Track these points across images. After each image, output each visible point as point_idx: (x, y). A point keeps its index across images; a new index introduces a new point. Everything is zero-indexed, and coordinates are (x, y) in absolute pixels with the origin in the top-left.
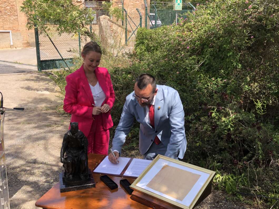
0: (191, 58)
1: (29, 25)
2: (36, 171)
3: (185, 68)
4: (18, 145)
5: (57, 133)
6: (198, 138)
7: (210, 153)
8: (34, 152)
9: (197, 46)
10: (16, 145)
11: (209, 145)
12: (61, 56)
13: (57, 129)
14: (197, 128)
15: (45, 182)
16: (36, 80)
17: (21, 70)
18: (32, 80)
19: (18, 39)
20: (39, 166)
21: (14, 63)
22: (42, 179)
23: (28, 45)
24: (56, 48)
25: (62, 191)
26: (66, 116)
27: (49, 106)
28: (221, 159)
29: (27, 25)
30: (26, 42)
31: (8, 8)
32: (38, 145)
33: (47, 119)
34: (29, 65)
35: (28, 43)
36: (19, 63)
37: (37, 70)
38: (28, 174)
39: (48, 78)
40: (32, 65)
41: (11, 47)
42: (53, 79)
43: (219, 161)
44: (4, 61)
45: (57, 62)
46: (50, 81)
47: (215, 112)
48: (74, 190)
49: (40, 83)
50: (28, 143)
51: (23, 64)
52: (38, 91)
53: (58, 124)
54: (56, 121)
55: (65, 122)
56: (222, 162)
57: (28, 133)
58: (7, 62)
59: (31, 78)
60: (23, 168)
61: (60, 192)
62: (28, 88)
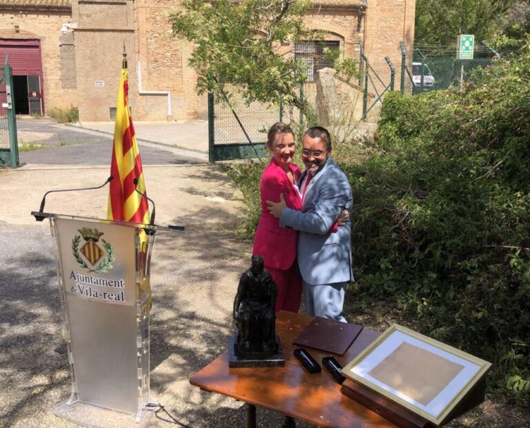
0: (478, 152)
1: (200, 88)
2: (193, 332)
3: (467, 170)
4: (168, 286)
5: (232, 271)
6: (481, 304)
7: (502, 333)
8: (193, 300)
9: (491, 131)
10: (165, 285)
11: (502, 318)
12: (248, 138)
13: (233, 264)
14: (480, 285)
15: (206, 352)
16: (205, 178)
17: (182, 159)
18: (199, 177)
19: (181, 107)
20: (199, 324)
21: (172, 146)
22: (202, 348)
23: (196, 116)
24: (241, 125)
25: (232, 365)
26: (248, 243)
27: (222, 222)
28: (525, 346)
29: (197, 87)
30: (193, 111)
31: (168, 54)
32: (199, 288)
33: (218, 245)
34: (195, 150)
35: (196, 113)
36: (180, 148)
37: (208, 160)
38: (180, 336)
39: (225, 174)
40: (200, 152)
41: (168, 118)
42: (232, 177)
43: (521, 350)
44: (156, 143)
45: (241, 147)
46: (226, 179)
47: (517, 258)
48: (250, 367)
49: (211, 183)
50: (184, 284)
51: (185, 149)
52: (206, 196)
53: (236, 256)
54: (233, 250)
55: (246, 254)
56: (526, 354)
57: (186, 267)
58: (161, 144)
59: (197, 174)
60: (173, 324)
61: (228, 367)
62: (191, 191)
